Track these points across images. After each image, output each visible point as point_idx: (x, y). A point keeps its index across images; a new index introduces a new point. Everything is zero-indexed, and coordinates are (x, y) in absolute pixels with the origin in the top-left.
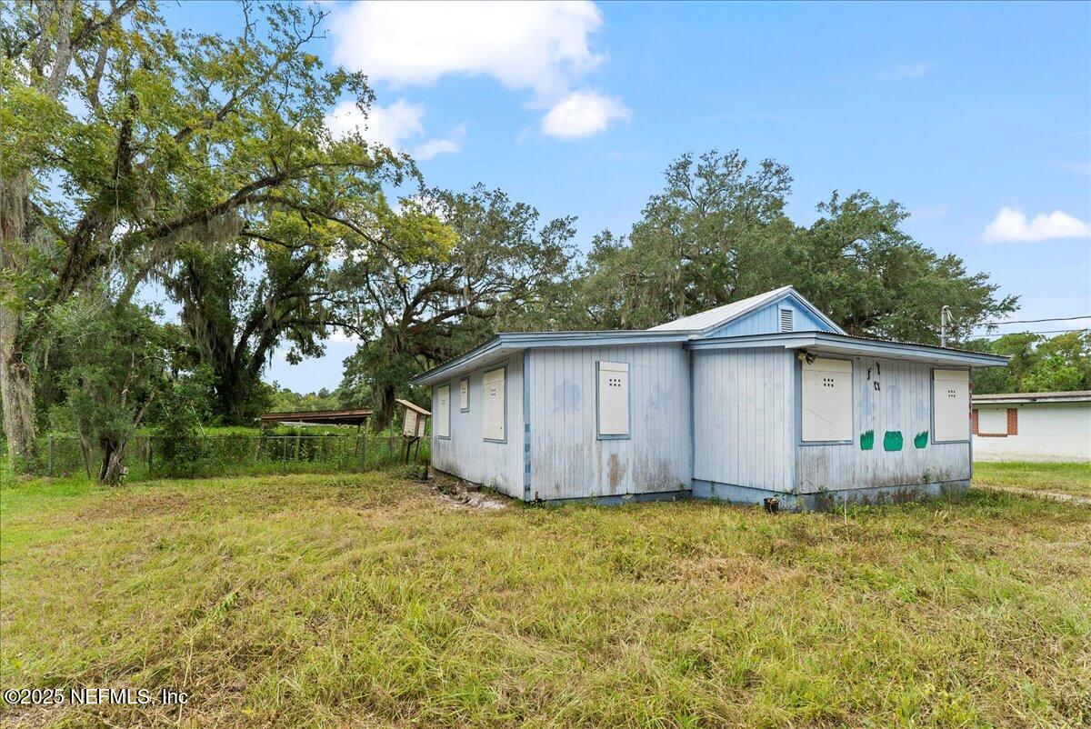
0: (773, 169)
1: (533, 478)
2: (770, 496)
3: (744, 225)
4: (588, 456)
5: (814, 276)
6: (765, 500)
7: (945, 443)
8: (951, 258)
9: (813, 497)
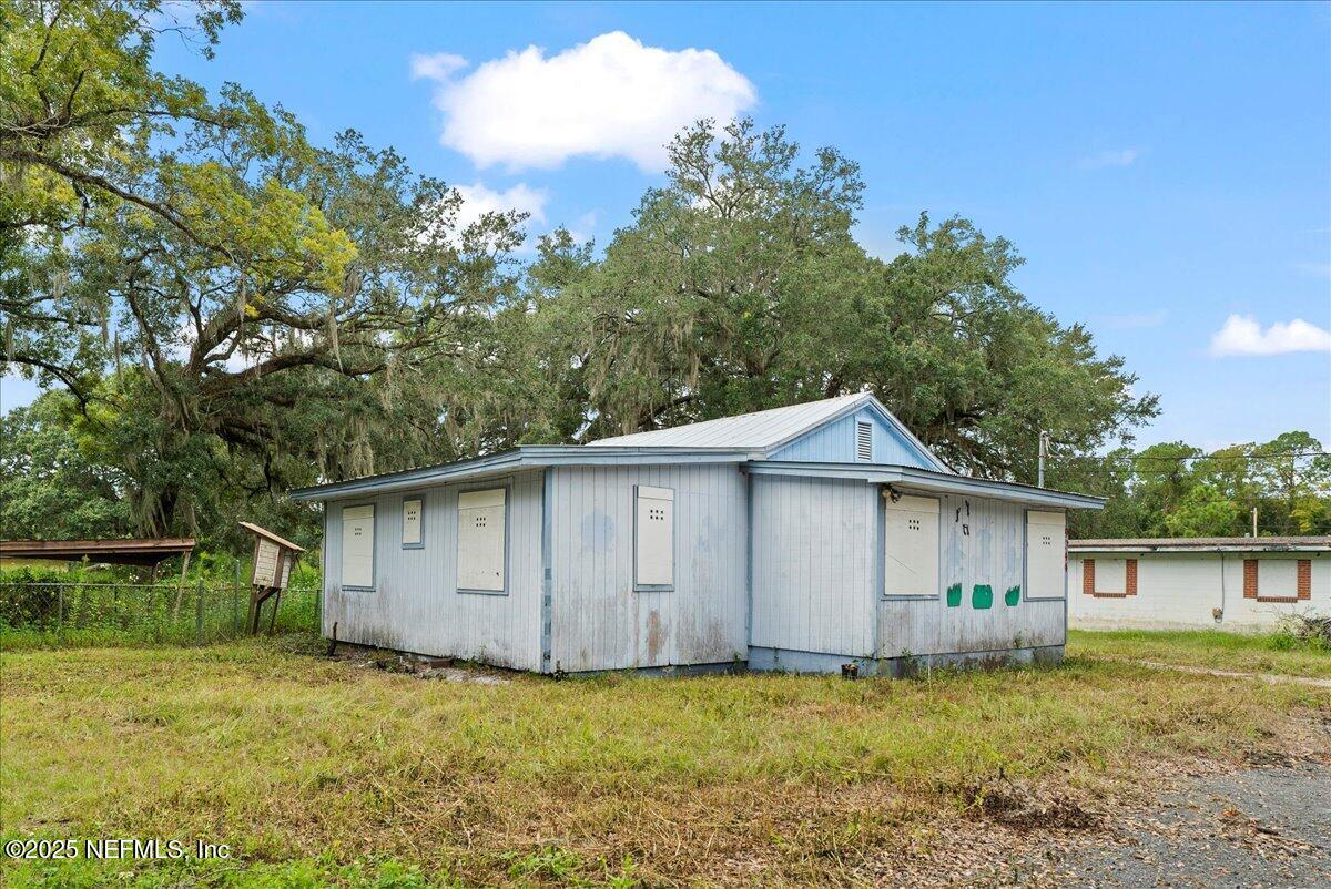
0: (838, 165)
1: (554, 642)
2: (849, 662)
3: (791, 249)
4: (623, 614)
5: (894, 346)
6: (843, 666)
7: (1039, 600)
8: (1078, 329)
9: (895, 662)
